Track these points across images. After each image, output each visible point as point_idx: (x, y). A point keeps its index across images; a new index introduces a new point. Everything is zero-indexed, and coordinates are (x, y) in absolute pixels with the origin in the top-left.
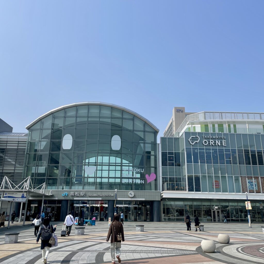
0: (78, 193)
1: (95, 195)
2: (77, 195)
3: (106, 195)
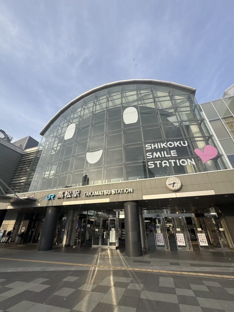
0: (69, 192)
2: (67, 196)
3: (117, 192)
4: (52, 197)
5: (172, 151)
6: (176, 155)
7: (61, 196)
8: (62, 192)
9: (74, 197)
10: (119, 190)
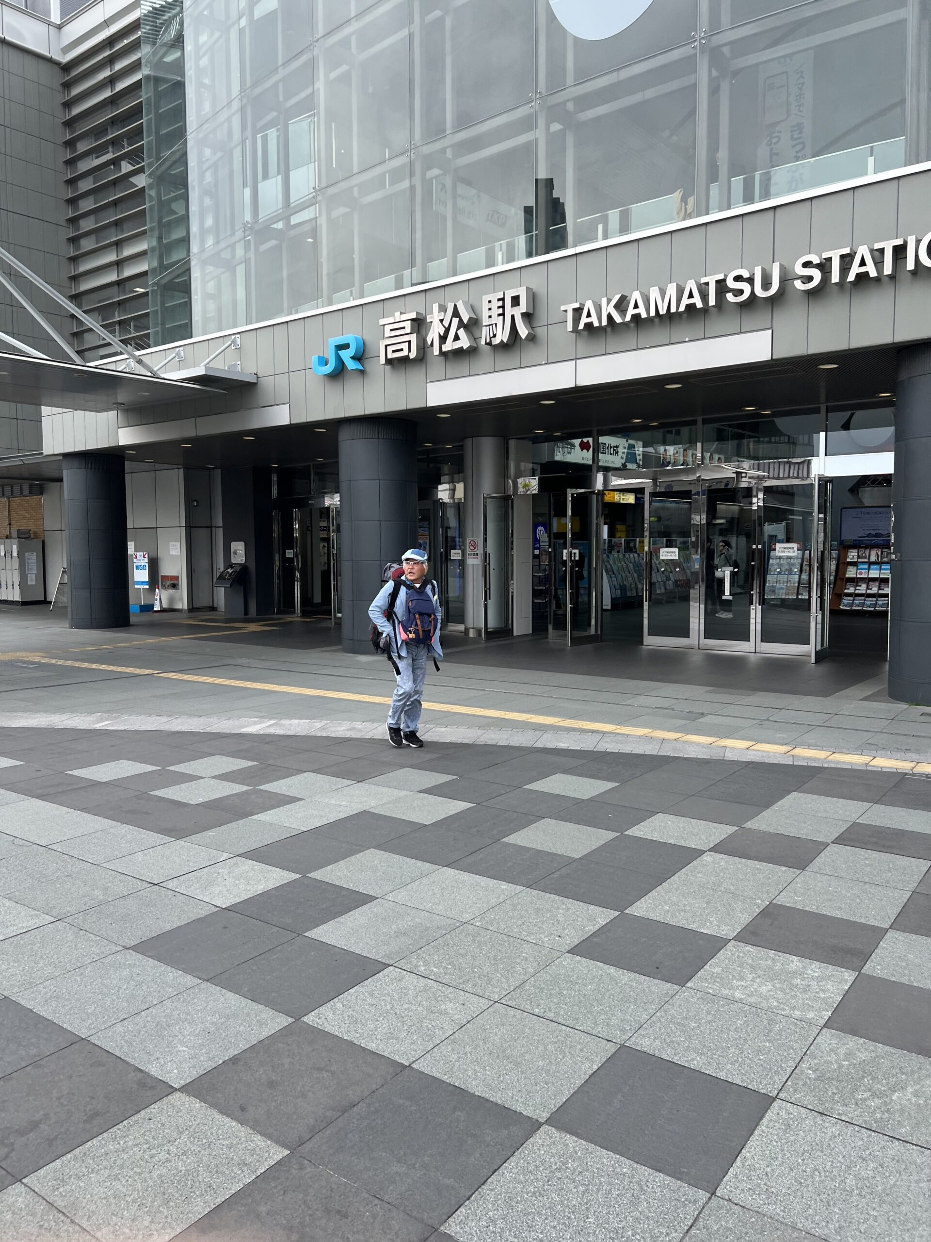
0: (456, 313)
1: (663, 298)
2: (443, 339)
3: (845, 269)
4: (346, 355)
7: (405, 346)
8: (404, 317)
9: (496, 341)
10: (863, 251)
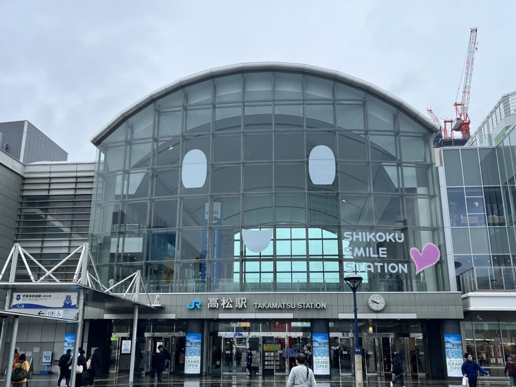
0: (229, 300)
1: (275, 305)
2: (225, 305)
3: (305, 306)
5: (380, 249)
6: (386, 256)
7: (215, 305)
8: (215, 299)
9: (239, 307)
